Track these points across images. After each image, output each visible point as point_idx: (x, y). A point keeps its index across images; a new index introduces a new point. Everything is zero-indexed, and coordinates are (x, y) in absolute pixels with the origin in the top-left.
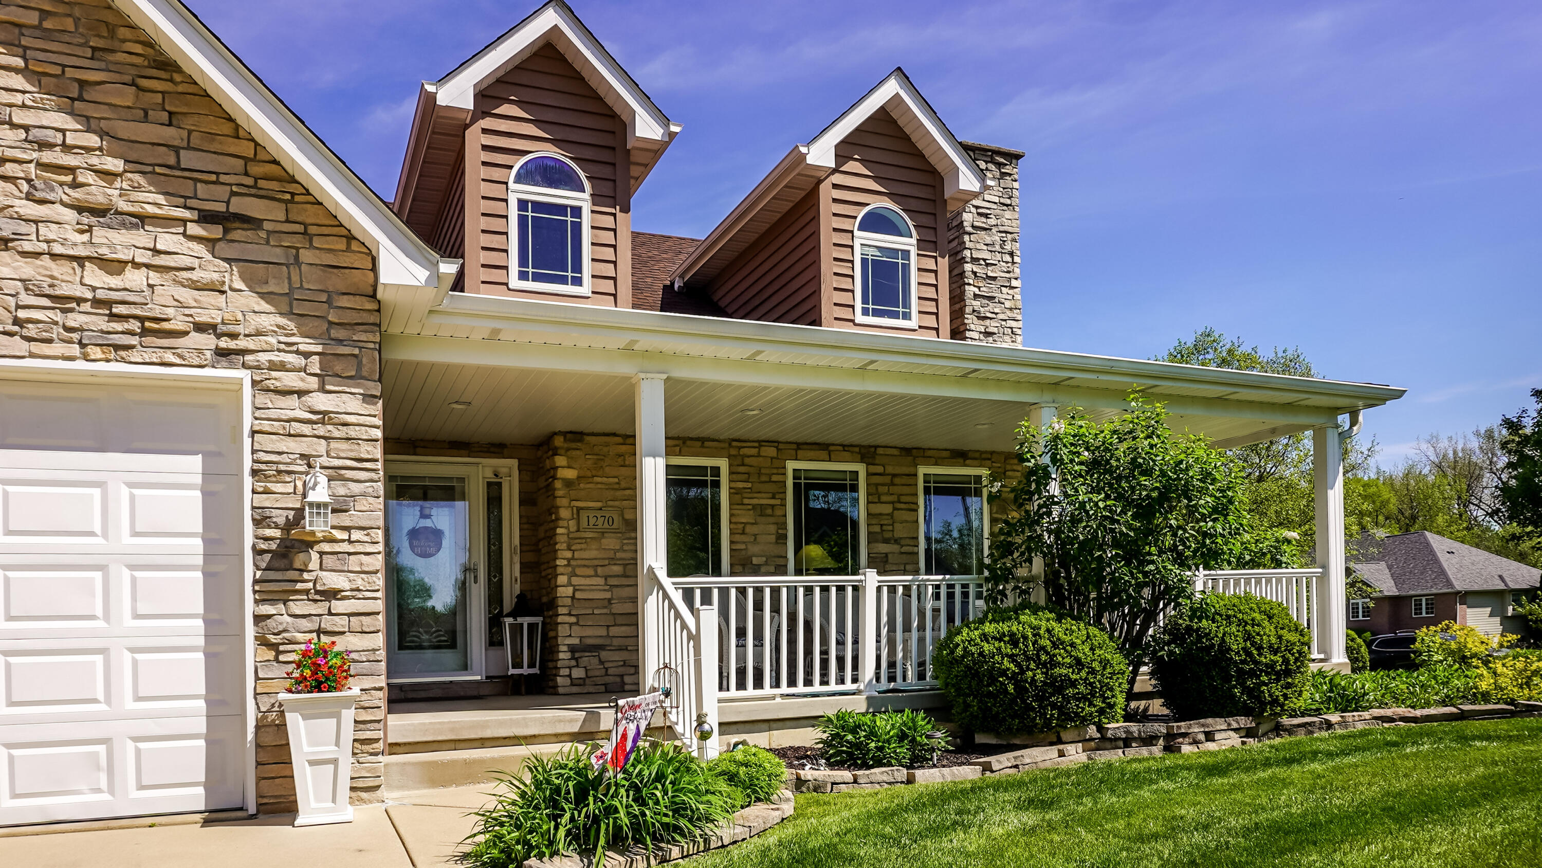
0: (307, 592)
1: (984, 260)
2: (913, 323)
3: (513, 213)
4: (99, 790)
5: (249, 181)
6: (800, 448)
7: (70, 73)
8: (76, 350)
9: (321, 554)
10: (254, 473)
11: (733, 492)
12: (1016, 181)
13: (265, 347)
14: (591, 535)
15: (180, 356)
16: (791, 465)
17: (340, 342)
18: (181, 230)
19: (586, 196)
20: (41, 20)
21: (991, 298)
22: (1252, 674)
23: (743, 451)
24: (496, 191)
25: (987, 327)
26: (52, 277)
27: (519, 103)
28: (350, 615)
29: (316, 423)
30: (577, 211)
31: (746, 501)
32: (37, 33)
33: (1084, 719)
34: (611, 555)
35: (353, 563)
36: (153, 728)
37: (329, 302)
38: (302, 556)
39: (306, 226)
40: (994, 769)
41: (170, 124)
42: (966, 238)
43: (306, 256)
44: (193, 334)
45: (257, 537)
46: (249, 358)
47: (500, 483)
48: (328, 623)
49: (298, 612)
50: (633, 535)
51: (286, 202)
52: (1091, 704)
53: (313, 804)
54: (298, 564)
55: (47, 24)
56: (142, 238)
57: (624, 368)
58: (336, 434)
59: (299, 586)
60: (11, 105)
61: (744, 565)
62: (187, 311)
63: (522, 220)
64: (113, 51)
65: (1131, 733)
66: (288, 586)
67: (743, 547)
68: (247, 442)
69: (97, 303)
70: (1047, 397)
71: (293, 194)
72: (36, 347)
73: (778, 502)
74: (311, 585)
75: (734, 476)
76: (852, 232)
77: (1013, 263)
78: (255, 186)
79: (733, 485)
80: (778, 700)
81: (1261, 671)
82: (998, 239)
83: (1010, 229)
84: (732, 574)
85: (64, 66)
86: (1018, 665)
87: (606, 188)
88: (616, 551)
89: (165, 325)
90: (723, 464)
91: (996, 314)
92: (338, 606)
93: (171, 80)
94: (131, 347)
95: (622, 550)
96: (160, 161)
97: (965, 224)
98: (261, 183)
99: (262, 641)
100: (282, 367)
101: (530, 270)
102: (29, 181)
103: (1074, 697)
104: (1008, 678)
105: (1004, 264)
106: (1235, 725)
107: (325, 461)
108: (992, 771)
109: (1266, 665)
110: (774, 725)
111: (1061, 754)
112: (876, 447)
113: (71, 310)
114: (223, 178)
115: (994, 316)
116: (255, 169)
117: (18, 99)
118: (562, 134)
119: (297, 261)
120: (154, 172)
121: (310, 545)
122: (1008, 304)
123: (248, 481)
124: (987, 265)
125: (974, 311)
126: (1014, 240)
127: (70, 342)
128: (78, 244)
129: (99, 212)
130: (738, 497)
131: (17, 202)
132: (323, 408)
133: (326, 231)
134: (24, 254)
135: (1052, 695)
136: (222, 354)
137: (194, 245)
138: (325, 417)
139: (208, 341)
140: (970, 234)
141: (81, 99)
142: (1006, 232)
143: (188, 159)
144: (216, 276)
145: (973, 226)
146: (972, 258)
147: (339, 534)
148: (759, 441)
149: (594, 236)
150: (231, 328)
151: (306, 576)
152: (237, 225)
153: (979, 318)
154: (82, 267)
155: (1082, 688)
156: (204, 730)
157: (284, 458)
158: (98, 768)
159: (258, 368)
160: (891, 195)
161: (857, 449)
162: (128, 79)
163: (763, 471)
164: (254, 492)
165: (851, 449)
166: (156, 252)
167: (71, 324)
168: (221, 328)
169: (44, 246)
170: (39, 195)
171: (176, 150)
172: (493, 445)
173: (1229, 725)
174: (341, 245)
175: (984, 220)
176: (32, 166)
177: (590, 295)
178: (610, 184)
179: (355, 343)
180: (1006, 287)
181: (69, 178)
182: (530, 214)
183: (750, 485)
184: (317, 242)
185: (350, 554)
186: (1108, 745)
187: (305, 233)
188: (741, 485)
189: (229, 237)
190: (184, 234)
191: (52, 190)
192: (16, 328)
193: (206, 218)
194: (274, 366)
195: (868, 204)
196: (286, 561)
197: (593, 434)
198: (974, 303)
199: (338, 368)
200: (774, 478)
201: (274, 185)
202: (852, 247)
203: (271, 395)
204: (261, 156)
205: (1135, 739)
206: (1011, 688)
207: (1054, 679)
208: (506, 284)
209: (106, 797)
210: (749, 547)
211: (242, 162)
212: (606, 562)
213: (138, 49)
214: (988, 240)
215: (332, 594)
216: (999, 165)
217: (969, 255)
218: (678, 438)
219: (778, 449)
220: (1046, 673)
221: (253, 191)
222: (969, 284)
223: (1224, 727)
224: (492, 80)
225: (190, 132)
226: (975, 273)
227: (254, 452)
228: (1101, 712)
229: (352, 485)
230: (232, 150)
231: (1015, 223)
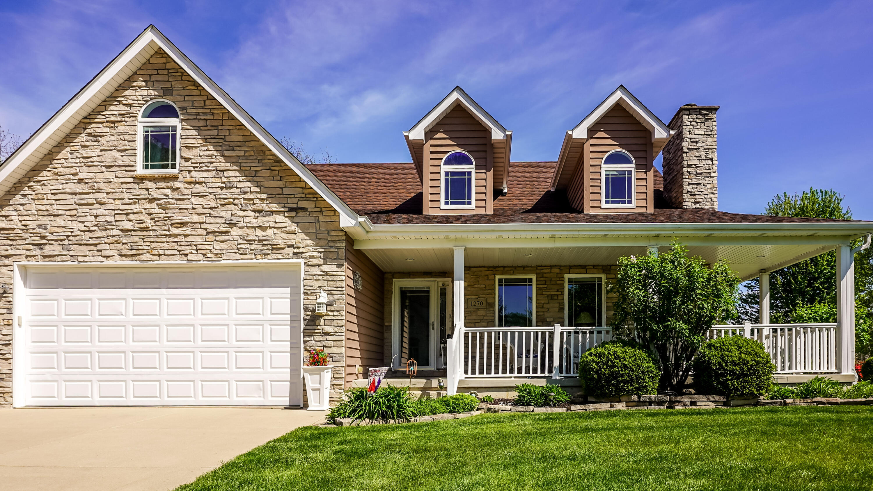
0: (320, 333)
1: (695, 165)
2: (633, 205)
3: (443, 177)
4: (260, 397)
5: (304, 196)
6: (571, 268)
7: (252, 168)
8: (253, 256)
9: (325, 320)
10: (304, 293)
11: (538, 289)
12: (715, 121)
13: (308, 251)
14: (473, 310)
15: (283, 256)
16: (567, 276)
17: (332, 247)
18: (283, 215)
19: (474, 166)
20: (245, 153)
21: (699, 184)
22: (722, 375)
23: (542, 271)
24: (436, 170)
25: (696, 199)
26: (247, 234)
27: (444, 132)
28: (333, 341)
29: (323, 275)
30: (470, 173)
31: (544, 293)
32: (244, 158)
33: (628, 392)
34: (481, 318)
35: (335, 323)
36: (276, 377)
37: (328, 234)
38: (318, 321)
39: (321, 208)
40: (572, 409)
41: (281, 180)
42: (684, 155)
43: (321, 219)
44: (287, 248)
45: (305, 315)
46: (303, 255)
47: (446, 288)
48: (326, 344)
49: (317, 340)
50: (492, 309)
51: (315, 201)
52: (631, 385)
53: (313, 404)
54: (317, 324)
55: (246, 154)
56: (272, 218)
57: (447, 245)
58: (330, 279)
59: (316, 331)
60: (237, 182)
61: (543, 322)
62: (285, 241)
63: (447, 180)
64: (264, 159)
65: (652, 399)
66: (313, 331)
67: (542, 314)
68: (302, 283)
69: (260, 241)
70: (653, 242)
71: (317, 198)
72: (243, 256)
73: (560, 293)
74: (321, 331)
75: (538, 282)
76: (600, 165)
77: (713, 164)
78: (306, 197)
79: (538, 286)
80: (513, 379)
81: (727, 374)
82: (703, 153)
83: (711, 147)
84: (537, 326)
85: (251, 167)
86: (599, 367)
87: (482, 162)
88: (484, 316)
89: (278, 246)
90: (534, 277)
91: (702, 192)
92: (330, 338)
93: (281, 166)
94: (269, 254)
95: (486, 316)
96: (277, 193)
97: (684, 148)
98: (307, 196)
99: (306, 350)
100: (313, 257)
101: (450, 200)
102: (241, 204)
103: (622, 381)
104: (594, 372)
105: (707, 166)
106: (712, 399)
107: (326, 288)
108: (571, 411)
109: (730, 371)
110: (509, 389)
111: (612, 406)
112: (611, 266)
113: (252, 244)
114: (296, 196)
115: (700, 193)
116: (306, 191)
117: (238, 179)
118: (462, 142)
119: (319, 221)
120: (275, 197)
121: (322, 317)
122: (709, 186)
123: (302, 296)
124: (697, 167)
125: (688, 192)
126: (713, 152)
127: (252, 254)
128: (254, 222)
129: (260, 212)
130: (540, 292)
131: (238, 212)
132: (325, 270)
133: (327, 209)
134: (240, 228)
135: (612, 380)
136: (295, 254)
137: (287, 219)
138: (326, 273)
139: (291, 250)
140: (686, 153)
141: (255, 176)
142: (709, 149)
143: (286, 191)
144: (293, 229)
145: (688, 149)
146: (688, 165)
147: (330, 313)
148: (551, 266)
149: (476, 183)
150: (298, 245)
151: (319, 327)
152: (300, 211)
153: (691, 195)
154: (255, 230)
155: (626, 377)
156: (289, 379)
157: (313, 288)
158: (260, 390)
159: (306, 258)
160: (620, 145)
161: (601, 267)
162: (268, 168)
163: (553, 279)
164: (304, 299)
165: (598, 267)
166: (276, 223)
167: (252, 248)
168: (295, 246)
169: (245, 224)
170: (244, 209)
171: (282, 188)
172: (441, 273)
173: (708, 399)
174: (332, 213)
175: (695, 144)
176: (242, 200)
177: (475, 208)
178: (484, 160)
179: (336, 247)
180: (708, 177)
181: (252, 202)
182: (450, 177)
183: (546, 286)
184: (324, 213)
185: (334, 320)
186: (641, 404)
187: (321, 211)
188: (541, 286)
189: (298, 215)
190: (284, 216)
191: (247, 206)
192: (237, 251)
193: (291, 209)
194: (311, 257)
195: (609, 151)
196: (313, 323)
197: (475, 267)
198: (688, 187)
199: (331, 256)
200: (558, 282)
201: (311, 196)
202: (600, 173)
203: (310, 267)
204: (307, 187)
205: (653, 402)
206: (596, 376)
207: (613, 372)
208: (440, 207)
209: (262, 399)
210: (545, 314)
211: (302, 189)
212: (479, 321)
213: (271, 157)
214: (697, 154)
215: (328, 334)
216: (704, 115)
217: (686, 163)
218: (513, 267)
219: (560, 269)
220: (610, 370)
221: (305, 199)
222: (686, 178)
223: (705, 400)
224: (434, 124)
225: (286, 182)
226: (689, 172)
227: (304, 286)
228: (638, 389)
229: (335, 296)
230: (299, 186)
231: (714, 144)
